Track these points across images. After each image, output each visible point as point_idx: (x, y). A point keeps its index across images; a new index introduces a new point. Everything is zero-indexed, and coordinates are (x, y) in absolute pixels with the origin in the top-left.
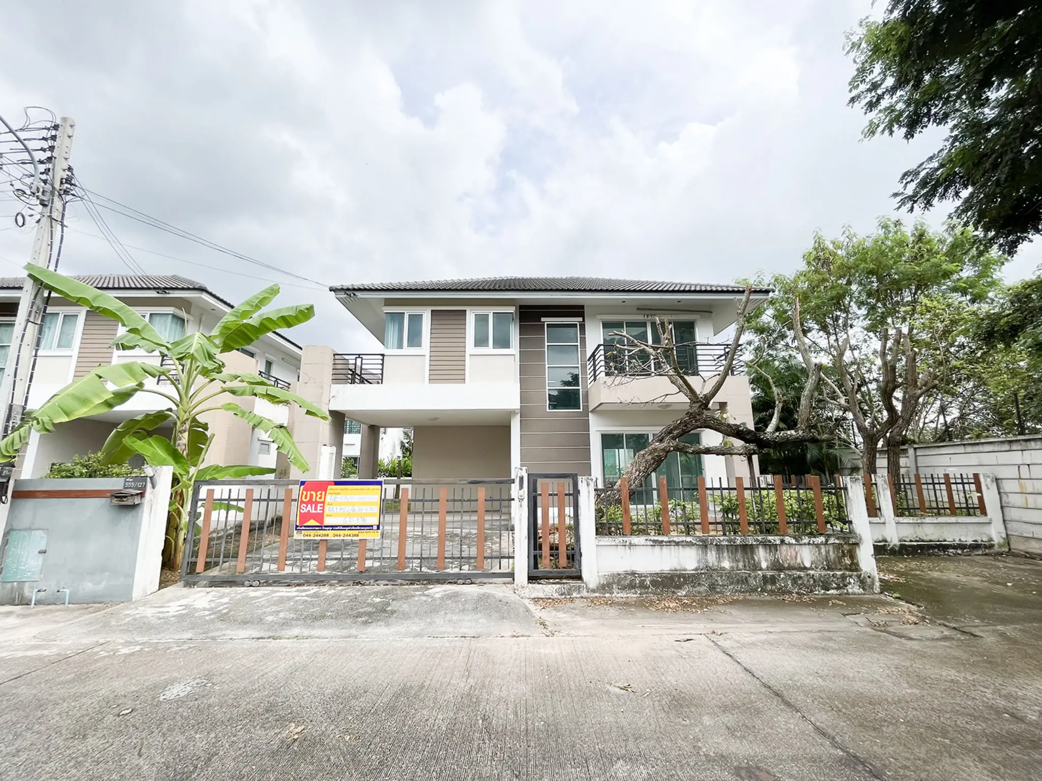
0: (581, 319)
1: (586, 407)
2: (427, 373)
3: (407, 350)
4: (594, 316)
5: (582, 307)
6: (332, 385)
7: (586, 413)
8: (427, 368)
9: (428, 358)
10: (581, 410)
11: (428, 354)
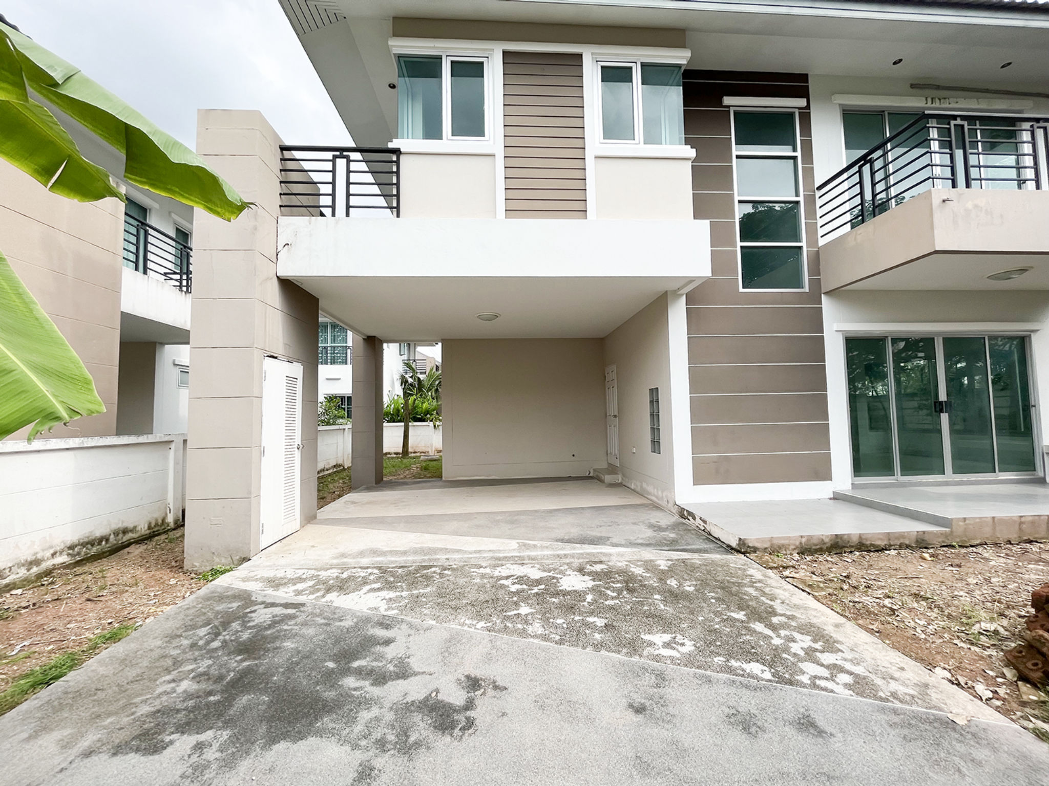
0: (802, 102)
1: (816, 285)
2: (501, 195)
3: (449, 142)
4: (828, 96)
5: (804, 77)
6: (283, 220)
7: (815, 297)
8: (501, 184)
9: (500, 162)
10: (807, 289)
11: (500, 153)
